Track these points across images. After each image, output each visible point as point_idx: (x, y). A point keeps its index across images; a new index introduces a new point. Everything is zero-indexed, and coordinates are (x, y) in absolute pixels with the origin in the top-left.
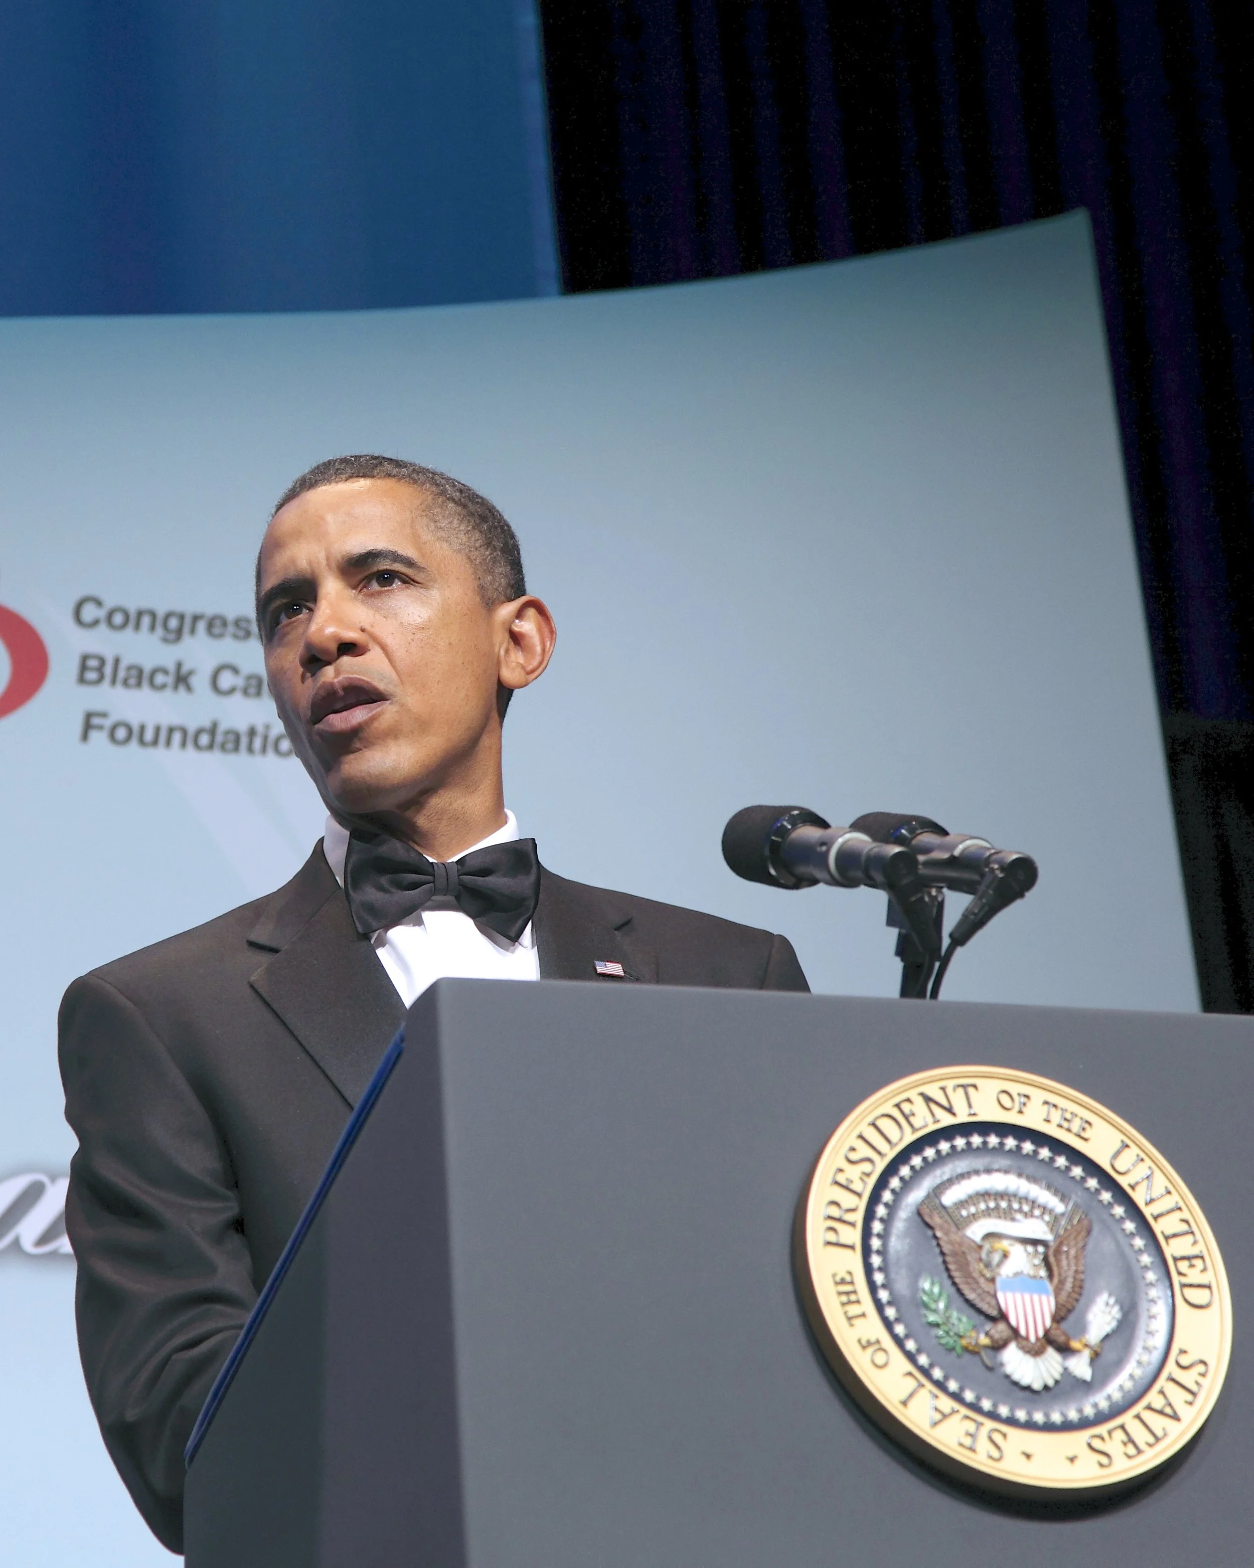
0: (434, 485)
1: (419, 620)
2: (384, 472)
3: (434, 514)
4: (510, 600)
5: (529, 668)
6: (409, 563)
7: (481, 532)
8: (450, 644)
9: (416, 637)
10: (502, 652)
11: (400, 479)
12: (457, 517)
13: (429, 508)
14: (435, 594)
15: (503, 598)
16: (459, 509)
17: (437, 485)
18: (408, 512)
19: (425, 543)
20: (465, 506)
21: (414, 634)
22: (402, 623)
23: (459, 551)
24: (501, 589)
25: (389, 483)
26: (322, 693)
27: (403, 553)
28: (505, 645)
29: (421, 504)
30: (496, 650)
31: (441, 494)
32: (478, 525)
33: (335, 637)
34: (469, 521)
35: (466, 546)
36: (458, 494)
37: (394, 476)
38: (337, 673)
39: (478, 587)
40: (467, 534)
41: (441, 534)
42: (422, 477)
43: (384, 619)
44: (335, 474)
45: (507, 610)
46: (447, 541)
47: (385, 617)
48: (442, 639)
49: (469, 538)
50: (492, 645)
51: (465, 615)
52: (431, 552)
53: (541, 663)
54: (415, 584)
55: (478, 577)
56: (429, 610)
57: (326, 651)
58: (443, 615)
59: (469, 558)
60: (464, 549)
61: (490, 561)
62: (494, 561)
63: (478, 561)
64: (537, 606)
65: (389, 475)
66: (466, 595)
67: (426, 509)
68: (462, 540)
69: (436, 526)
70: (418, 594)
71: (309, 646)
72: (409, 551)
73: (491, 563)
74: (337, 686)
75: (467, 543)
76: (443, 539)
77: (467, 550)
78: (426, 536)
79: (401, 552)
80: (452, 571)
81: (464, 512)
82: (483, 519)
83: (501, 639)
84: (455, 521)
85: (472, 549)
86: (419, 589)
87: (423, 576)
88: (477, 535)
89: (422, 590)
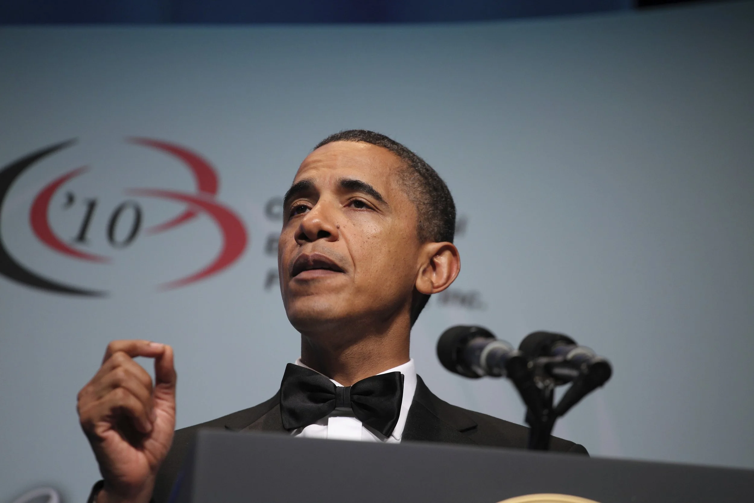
0: (411, 161)
1: (374, 231)
2: (383, 144)
3: (404, 176)
4: (437, 241)
5: (436, 285)
6: (377, 196)
7: (431, 196)
8: (389, 251)
9: (369, 240)
10: (421, 270)
11: (390, 150)
12: (418, 182)
13: (402, 171)
14: (389, 220)
15: (432, 238)
16: (422, 179)
17: (413, 161)
18: (388, 169)
19: (392, 189)
20: (426, 178)
21: (369, 238)
22: (363, 230)
23: (413, 202)
24: (433, 233)
25: (384, 150)
26: (302, 260)
27: (376, 190)
28: (425, 266)
29: (398, 168)
30: (418, 266)
31: (412, 166)
32: (430, 191)
33: (318, 225)
34: (425, 187)
35: (419, 200)
36: (424, 170)
37: (388, 148)
38: (314, 249)
39: (417, 226)
40: (421, 194)
41: (405, 188)
42: (405, 154)
43: (353, 226)
44: (353, 136)
45: (433, 247)
46: (407, 193)
47: (354, 225)
48: (385, 246)
49: (422, 196)
50: (416, 263)
51: (403, 238)
52: (395, 196)
53: (445, 284)
54: (378, 211)
55: (420, 220)
56: (382, 228)
57: (310, 232)
58: (389, 233)
59: (418, 207)
60: (417, 201)
61: (431, 214)
62: (434, 215)
63: (423, 211)
64: (454, 252)
65: (385, 146)
66: (408, 227)
67: (400, 172)
68: (417, 195)
69: (403, 183)
70: (378, 217)
71: (302, 227)
72: (380, 189)
73: (430, 216)
74: (310, 258)
75: (420, 199)
76: (405, 191)
77: (418, 203)
78: (395, 185)
79: (375, 188)
80: (404, 211)
81: (424, 182)
82: (435, 189)
83: (422, 262)
84: (416, 184)
85: (422, 203)
86: (380, 215)
87: (384, 207)
88: (428, 196)
89: (381, 216)
